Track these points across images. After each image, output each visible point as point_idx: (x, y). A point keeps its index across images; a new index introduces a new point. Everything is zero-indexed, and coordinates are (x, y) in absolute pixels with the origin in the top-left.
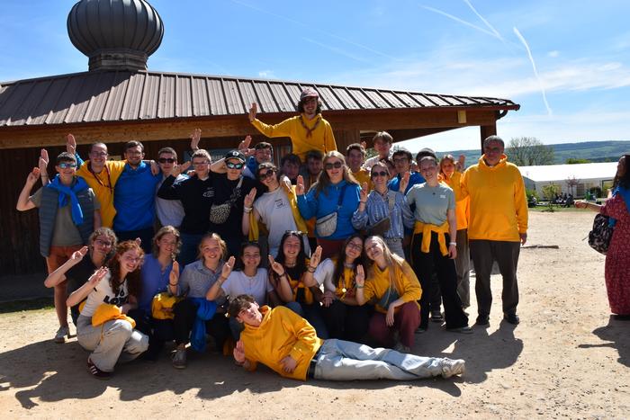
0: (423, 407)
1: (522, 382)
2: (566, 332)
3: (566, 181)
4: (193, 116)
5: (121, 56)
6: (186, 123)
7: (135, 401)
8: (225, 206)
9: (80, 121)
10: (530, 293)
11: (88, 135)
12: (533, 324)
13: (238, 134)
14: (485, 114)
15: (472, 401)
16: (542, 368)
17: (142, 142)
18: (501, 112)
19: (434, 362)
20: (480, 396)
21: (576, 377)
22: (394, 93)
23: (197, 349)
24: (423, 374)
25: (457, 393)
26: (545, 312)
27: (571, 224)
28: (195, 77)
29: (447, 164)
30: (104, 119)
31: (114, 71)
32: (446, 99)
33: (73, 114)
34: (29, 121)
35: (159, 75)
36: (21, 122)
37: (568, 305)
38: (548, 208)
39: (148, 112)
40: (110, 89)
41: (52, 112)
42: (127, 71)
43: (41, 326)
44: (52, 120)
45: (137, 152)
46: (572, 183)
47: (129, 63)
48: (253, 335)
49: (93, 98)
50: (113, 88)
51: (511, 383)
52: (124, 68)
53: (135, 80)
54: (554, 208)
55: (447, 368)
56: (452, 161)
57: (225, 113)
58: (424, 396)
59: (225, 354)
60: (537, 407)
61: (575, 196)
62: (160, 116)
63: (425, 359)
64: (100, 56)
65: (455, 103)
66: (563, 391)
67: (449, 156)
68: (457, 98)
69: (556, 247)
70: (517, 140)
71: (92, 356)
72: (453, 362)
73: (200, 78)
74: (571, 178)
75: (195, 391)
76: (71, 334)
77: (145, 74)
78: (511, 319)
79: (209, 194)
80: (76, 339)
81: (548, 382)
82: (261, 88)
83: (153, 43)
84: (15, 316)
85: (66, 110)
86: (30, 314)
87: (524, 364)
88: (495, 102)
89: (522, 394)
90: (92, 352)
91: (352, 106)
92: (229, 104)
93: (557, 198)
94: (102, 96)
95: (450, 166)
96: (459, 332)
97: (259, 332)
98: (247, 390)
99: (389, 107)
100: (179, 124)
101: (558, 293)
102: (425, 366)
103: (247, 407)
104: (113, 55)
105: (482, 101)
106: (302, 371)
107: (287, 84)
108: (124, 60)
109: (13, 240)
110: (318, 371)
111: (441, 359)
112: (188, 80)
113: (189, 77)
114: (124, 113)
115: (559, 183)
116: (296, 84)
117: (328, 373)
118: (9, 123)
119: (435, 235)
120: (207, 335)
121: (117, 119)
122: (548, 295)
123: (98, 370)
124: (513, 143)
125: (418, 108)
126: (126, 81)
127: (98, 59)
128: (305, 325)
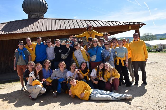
0: (121, 108)
1: (148, 101)
2: (160, 86)
3: (160, 45)
4: (56, 29)
5: (37, 14)
6: (54, 31)
7: (43, 106)
8: (66, 55)
9: (26, 32)
10: (150, 76)
11: (29, 35)
12: (151, 84)
13: (69, 34)
14: (136, 27)
15: (134, 106)
16: (154, 97)
17: (41, 37)
18: (141, 26)
19: (123, 95)
20: (136, 105)
21: (164, 99)
22: (111, 22)
23: (59, 92)
24: (120, 99)
25: (130, 104)
26: (154, 81)
27: (161, 56)
28: (57, 19)
29: (124, 41)
30: (33, 31)
31: (35, 18)
32: (125, 23)
33: (24, 30)
34: (13, 32)
35: (47, 19)
36: (11, 33)
37: (161, 79)
38: (155, 52)
39: (44, 29)
40: (34, 23)
41: (19, 30)
42: (38, 18)
43: (17, 86)
44: (19, 32)
45: (40, 40)
46: (161, 45)
47: (39, 16)
48: (74, 88)
49: (30, 25)
50: (35, 23)
51: (145, 101)
52: (37, 17)
53: (41, 20)
54: (156, 52)
55: (127, 97)
56: (125, 40)
57: (65, 29)
58: (121, 104)
59: (66, 93)
60: (153, 108)
61: (162, 49)
62: (47, 30)
63: (121, 95)
64: (31, 14)
65: (128, 24)
66: (160, 103)
67: (124, 39)
68: (128, 23)
69: (157, 63)
70: (145, 34)
71: (31, 94)
72: (129, 95)
73: (58, 19)
74: (161, 44)
75: (59, 103)
76: (25, 88)
77: (43, 19)
78: (145, 83)
79: (60, 51)
80: (26, 90)
81: (156, 101)
82: (74, 22)
83: (45, 10)
84: (10, 84)
85: (22, 29)
86: (14, 83)
87: (149, 96)
88: (139, 23)
89: (148, 104)
90: (31, 93)
91: (99, 26)
92: (66, 26)
93: (157, 49)
94: (32, 25)
95: (125, 41)
96: (130, 87)
97: (75, 87)
98: (73, 103)
99: (110, 26)
100: (53, 32)
101: (158, 76)
102: (121, 96)
103: (72, 108)
104: (35, 14)
105: (135, 23)
106: (87, 98)
107: (81, 20)
108: (38, 15)
109: (10, 64)
110: (91, 98)
111: (125, 95)
112: (55, 20)
113: (55, 19)
114: (38, 29)
115: (158, 45)
116: (84, 20)
117: (94, 99)
118: (8, 33)
119: (120, 60)
120: (61, 88)
121: (36, 31)
122: (155, 76)
123: (32, 98)
124: (144, 35)
125: (117, 26)
126: (38, 21)
127: (31, 15)
128: (88, 86)
